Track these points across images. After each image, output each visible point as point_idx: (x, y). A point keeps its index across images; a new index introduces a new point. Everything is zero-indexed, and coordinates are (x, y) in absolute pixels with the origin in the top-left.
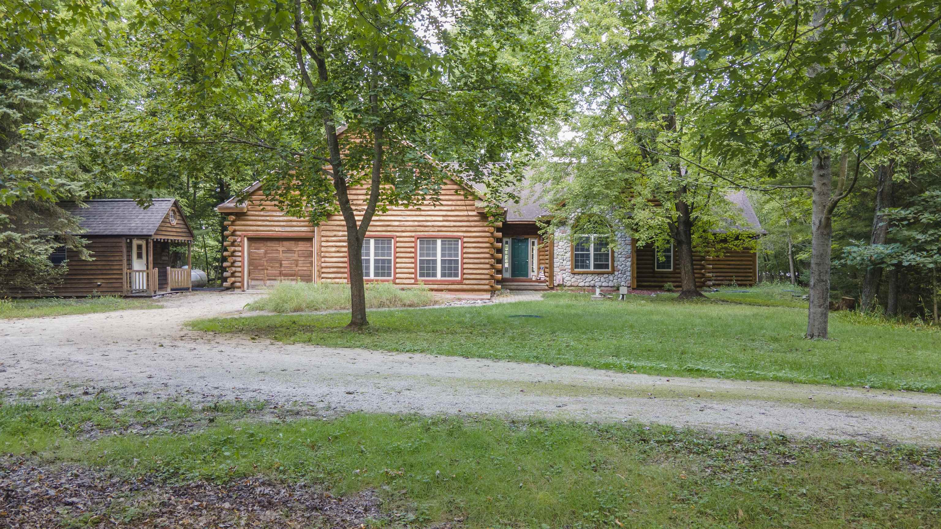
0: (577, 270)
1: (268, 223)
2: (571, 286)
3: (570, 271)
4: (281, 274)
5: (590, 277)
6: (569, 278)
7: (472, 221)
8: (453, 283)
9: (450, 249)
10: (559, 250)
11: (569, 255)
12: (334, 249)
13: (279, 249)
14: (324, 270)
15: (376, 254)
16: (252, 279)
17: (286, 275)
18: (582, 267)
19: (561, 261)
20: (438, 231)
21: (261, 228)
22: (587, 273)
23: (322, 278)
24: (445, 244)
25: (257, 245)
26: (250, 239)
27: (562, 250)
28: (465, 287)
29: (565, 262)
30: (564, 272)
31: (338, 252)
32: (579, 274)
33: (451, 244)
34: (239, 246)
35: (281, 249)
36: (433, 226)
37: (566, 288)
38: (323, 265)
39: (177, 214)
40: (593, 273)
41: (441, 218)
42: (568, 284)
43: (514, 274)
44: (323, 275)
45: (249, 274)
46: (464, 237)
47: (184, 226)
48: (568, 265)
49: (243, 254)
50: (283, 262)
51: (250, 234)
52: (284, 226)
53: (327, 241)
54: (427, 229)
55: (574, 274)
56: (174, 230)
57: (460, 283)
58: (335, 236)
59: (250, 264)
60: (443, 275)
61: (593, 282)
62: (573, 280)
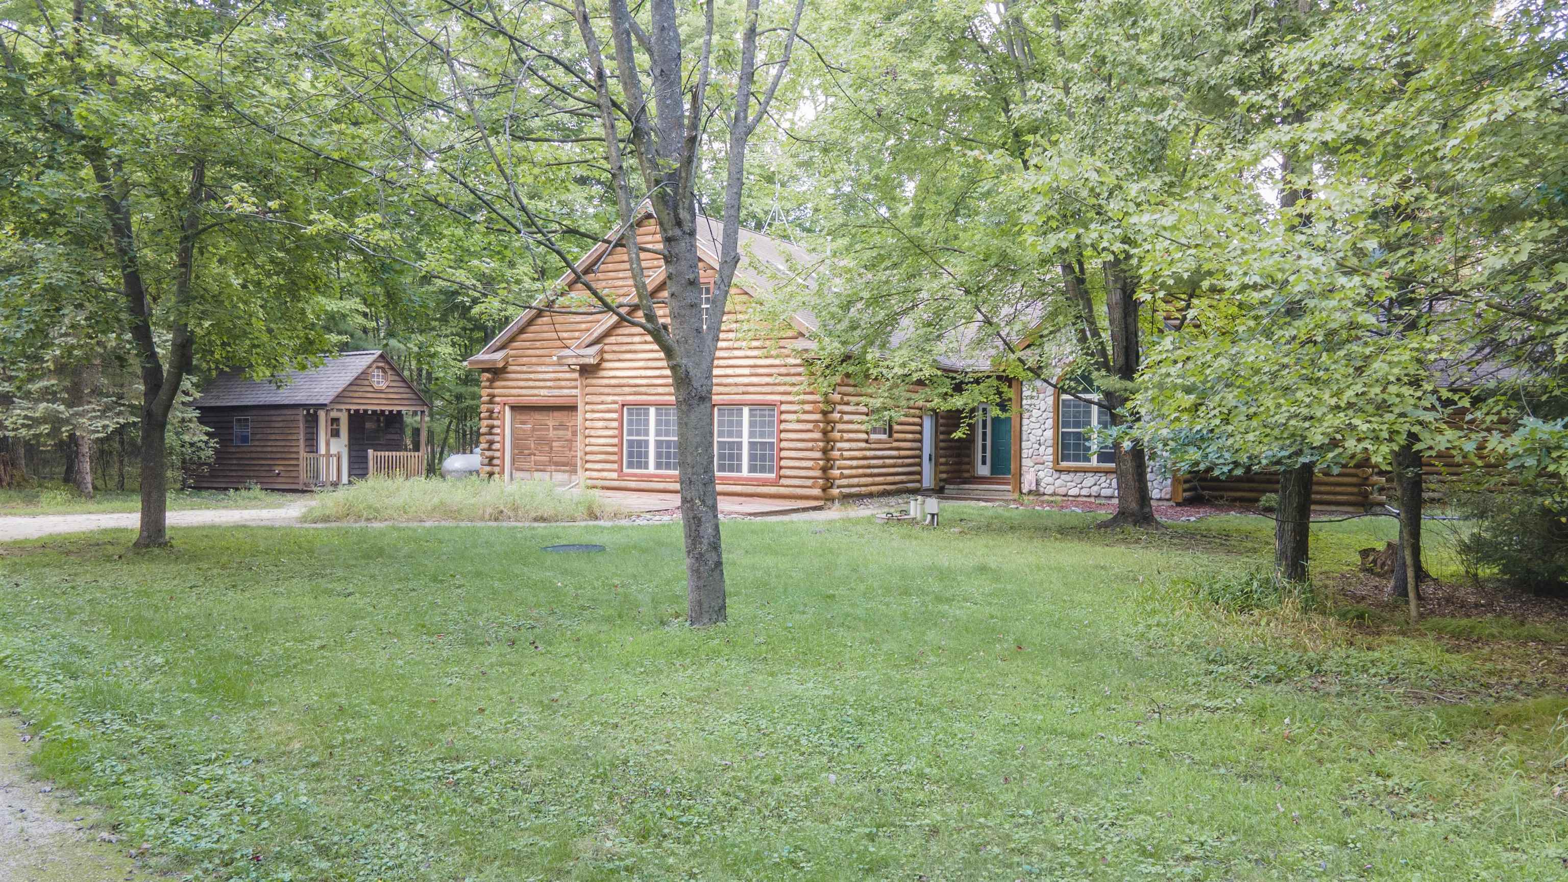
0: (1064, 464)
1: (531, 384)
2: (1054, 494)
3: (1051, 464)
4: (551, 462)
5: (1090, 480)
6: (1050, 480)
7: (794, 375)
8: (765, 483)
9: (763, 424)
10: (1032, 425)
11: (1049, 434)
12: (600, 424)
13: (548, 422)
14: (588, 457)
15: (658, 433)
16: (518, 469)
17: (557, 464)
18: (1077, 458)
19: (1037, 446)
20: (743, 393)
21: (524, 392)
22: (1085, 471)
23: (586, 470)
24: (755, 416)
25: (524, 417)
26: (513, 408)
27: (1038, 425)
28: (782, 490)
29: (1043, 447)
30: (1041, 467)
31: (607, 428)
32: (1068, 471)
33: (764, 416)
34: (498, 419)
35: (551, 423)
36: (736, 385)
37: (1046, 497)
38: (588, 449)
39: (390, 372)
40: (1096, 471)
41: (746, 371)
42: (1049, 490)
43: (995, 469)
44: (588, 466)
45: (513, 461)
46: (782, 403)
47: (407, 390)
48: (1048, 454)
49: (504, 430)
50: (554, 444)
51: (511, 400)
52: (550, 387)
53: (593, 411)
54: (727, 389)
55: (1060, 471)
56: (383, 396)
57: (775, 484)
58: (602, 403)
59: (514, 446)
60: (752, 469)
61: (1096, 488)
62: (1058, 483)
